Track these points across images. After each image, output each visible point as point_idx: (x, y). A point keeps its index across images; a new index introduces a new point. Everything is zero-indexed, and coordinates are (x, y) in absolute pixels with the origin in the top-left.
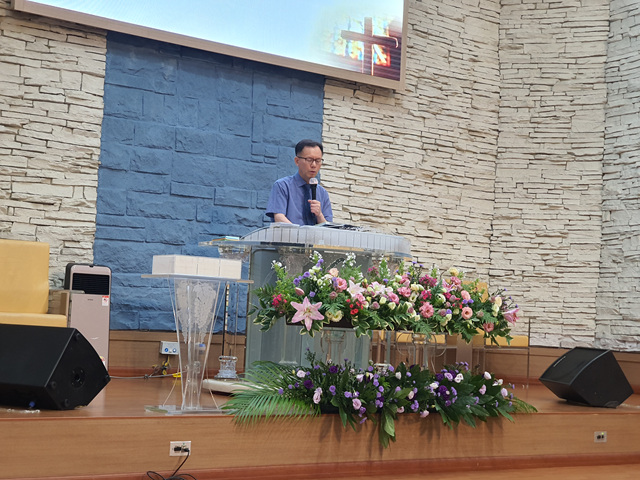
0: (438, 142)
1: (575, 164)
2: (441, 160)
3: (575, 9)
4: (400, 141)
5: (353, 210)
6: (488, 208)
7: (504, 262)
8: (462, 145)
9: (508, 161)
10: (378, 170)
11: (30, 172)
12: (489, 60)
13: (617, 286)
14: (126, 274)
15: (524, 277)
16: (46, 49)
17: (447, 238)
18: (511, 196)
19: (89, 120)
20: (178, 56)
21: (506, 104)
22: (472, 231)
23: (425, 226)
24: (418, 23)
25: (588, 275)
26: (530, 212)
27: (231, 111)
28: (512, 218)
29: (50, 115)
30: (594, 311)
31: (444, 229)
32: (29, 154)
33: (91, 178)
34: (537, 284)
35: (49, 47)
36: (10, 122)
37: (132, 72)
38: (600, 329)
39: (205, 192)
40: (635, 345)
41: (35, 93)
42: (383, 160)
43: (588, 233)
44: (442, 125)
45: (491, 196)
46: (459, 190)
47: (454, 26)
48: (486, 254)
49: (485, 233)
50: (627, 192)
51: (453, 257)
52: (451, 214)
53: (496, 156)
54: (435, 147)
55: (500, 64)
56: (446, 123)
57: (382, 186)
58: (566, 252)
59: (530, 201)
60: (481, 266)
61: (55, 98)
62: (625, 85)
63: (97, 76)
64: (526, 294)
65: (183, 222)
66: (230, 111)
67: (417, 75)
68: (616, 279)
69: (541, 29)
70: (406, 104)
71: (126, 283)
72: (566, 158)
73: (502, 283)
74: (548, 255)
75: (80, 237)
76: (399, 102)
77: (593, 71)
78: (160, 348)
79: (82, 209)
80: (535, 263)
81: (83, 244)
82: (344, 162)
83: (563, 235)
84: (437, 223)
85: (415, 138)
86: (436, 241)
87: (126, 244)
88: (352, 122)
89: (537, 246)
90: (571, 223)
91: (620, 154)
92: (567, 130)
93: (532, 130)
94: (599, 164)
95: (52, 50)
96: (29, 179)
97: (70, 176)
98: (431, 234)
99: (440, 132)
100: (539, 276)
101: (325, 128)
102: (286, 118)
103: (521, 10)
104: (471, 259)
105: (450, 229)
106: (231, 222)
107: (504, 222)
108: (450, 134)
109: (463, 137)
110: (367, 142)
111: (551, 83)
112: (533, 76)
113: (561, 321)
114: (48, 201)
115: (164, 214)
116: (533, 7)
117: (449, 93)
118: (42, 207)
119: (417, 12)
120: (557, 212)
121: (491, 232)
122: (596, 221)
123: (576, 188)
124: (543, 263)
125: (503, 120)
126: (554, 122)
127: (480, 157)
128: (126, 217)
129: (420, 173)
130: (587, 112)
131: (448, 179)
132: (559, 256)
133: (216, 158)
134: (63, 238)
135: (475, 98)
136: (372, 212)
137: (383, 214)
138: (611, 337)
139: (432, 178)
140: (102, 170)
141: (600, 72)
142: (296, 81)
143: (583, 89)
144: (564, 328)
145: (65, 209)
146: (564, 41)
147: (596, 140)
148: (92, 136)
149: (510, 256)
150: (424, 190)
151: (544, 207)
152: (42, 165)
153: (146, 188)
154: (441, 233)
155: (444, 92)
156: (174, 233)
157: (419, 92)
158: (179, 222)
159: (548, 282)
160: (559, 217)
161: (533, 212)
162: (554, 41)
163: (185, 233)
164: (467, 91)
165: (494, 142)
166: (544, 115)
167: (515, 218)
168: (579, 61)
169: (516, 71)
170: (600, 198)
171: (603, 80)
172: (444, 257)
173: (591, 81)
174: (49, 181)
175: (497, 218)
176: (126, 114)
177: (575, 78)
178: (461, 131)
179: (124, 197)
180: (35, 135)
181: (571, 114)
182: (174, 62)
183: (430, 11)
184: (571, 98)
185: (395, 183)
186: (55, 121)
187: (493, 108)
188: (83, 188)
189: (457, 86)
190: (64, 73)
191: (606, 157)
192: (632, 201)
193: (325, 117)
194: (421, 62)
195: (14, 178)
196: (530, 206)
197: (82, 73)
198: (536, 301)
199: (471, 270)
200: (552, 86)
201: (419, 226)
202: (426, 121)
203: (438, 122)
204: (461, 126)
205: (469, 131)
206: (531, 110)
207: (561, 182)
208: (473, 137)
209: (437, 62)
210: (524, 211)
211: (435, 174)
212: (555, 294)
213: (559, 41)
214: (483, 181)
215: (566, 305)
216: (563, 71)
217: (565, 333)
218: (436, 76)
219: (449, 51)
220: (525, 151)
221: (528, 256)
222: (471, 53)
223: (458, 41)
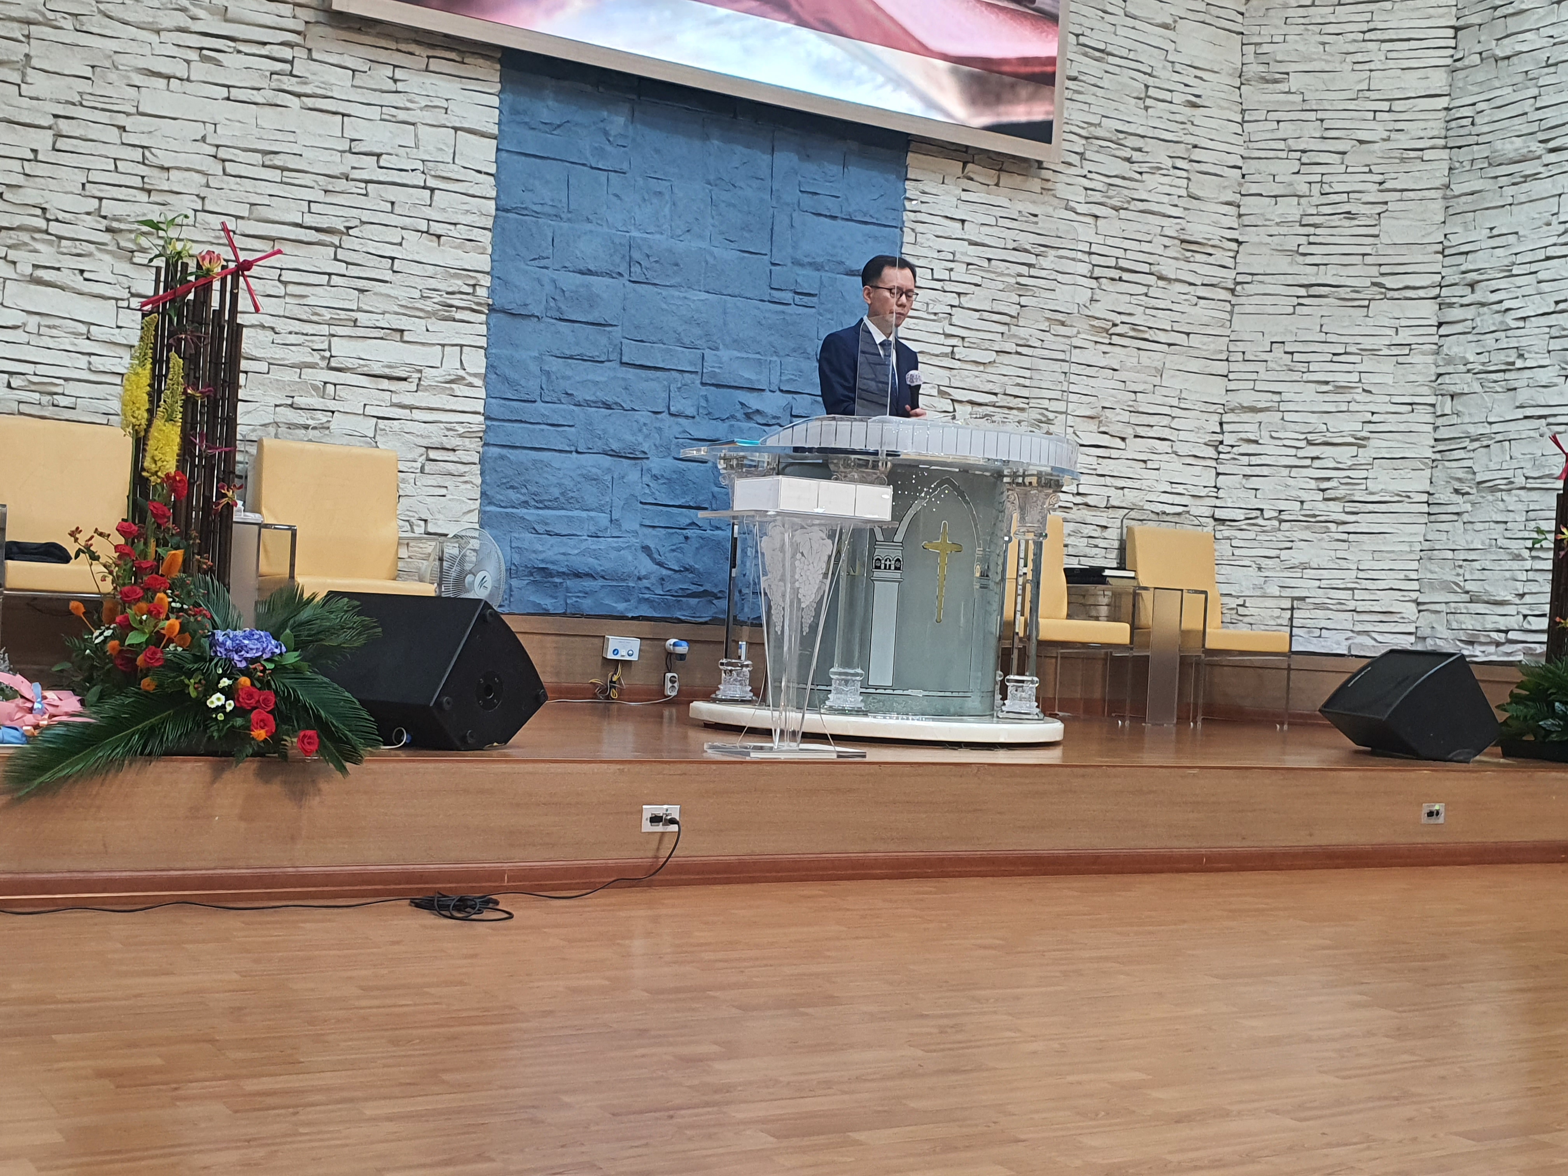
0: (1122, 263)
1: (1386, 305)
2: (1129, 298)
4: (1049, 261)
5: (957, 394)
6: (1215, 390)
7: (1243, 494)
8: (1168, 268)
9: (1256, 299)
10: (1006, 319)
12: (1224, 104)
13: (1460, 537)
14: (541, 512)
15: (1281, 521)
17: (1135, 448)
18: (1260, 367)
19: (469, 220)
20: (634, 97)
21: (1254, 189)
22: (1183, 435)
23: (1093, 426)
24: (1088, 32)
25: (1405, 519)
26: (1297, 398)
27: (734, 206)
28: (1261, 410)
29: (397, 210)
30: (1415, 585)
31: (1129, 432)
32: (361, 284)
34: (1307, 535)
35: (395, 81)
37: (547, 128)
38: (1425, 620)
39: (684, 359)
40: (1492, 649)
42: (1016, 299)
43: (1407, 438)
44: (1131, 230)
45: (1222, 368)
46: (1157, 356)
47: (1156, 36)
48: (1209, 477)
49: (1208, 438)
50: (1484, 358)
51: (1144, 484)
52: (1143, 402)
53: (1233, 291)
54: (1116, 274)
55: (1243, 111)
56: (1138, 226)
57: (1010, 347)
58: (1364, 474)
59: (1296, 376)
60: (1198, 502)
62: (1484, 151)
63: (483, 136)
64: (1284, 554)
65: (643, 416)
66: (730, 204)
67: (1083, 133)
68: (1459, 525)
69: (1324, 44)
70: (1062, 190)
71: (540, 528)
72: (1368, 294)
73: (1239, 534)
74: (1329, 479)
76: (1049, 185)
77: (1422, 125)
78: (603, 648)
79: (458, 389)
80: (1304, 496)
82: (942, 302)
83: (1360, 442)
84: (1117, 421)
85: (1080, 255)
86: (1114, 454)
88: (959, 225)
89: (1308, 462)
90: (1375, 418)
91: (1472, 285)
92: (1371, 240)
93: (1303, 241)
94: (1433, 306)
96: (361, 331)
98: (1105, 440)
99: (1127, 244)
100: (1311, 519)
101: (908, 236)
102: (834, 218)
103: (1285, 7)
104: (1180, 489)
105: (1141, 431)
106: (733, 417)
107: (1244, 417)
108: (1145, 247)
109: (1170, 253)
110: (986, 264)
111: (1341, 149)
112: (1308, 135)
113: (1351, 605)
115: (610, 399)
117: (1144, 168)
118: (385, 384)
119: (1085, 10)
120: (1348, 397)
121: (1219, 437)
122: (1423, 415)
123: (1386, 351)
124: (1320, 496)
125: (1246, 220)
126: (1346, 223)
127: (1202, 292)
128: (539, 405)
129: (1083, 325)
130: (1410, 205)
131: (1139, 334)
132: (1350, 483)
133: (705, 295)
134: (426, 443)
135: (1195, 177)
136: (993, 398)
137: (1013, 402)
138: (1447, 634)
139: (1107, 332)
140: (494, 317)
141: (1436, 127)
142: (854, 145)
143: (1403, 160)
144: (1357, 617)
146: (1367, 66)
147: (1426, 259)
149: (1254, 482)
150: (1092, 355)
151: (1325, 388)
152: (382, 305)
154: (1123, 439)
155: (1136, 167)
156: (629, 437)
157: (1088, 166)
159: (1328, 531)
160: (1353, 407)
161: (1302, 397)
162: (1347, 67)
163: (647, 436)
164: (1180, 163)
165: (1230, 263)
166: (1328, 210)
167: (1266, 409)
168: (1396, 106)
169: (1274, 125)
170: (1433, 370)
171: (1442, 142)
172: (1129, 483)
173: (1420, 144)
174: (397, 336)
175: (1232, 410)
177: (1388, 139)
178: (1167, 241)
180: (372, 247)
181: (1379, 209)
183: (1110, 9)
184: (1379, 178)
185: (1038, 344)
187: (1230, 197)
189: (1160, 155)
190: (422, 130)
191: (1445, 292)
192: (1494, 376)
193: (908, 216)
194: (1093, 109)
195: (335, 330)
196: (1297, 387)
198: (1304, 566)
199: (1180, 509)
200: (1344, 153)
201: (1082, 425)
202: (1100, 222)
203: (1124, 225)
204: (1167, 232)
205: (1183, 241)
206: (1302, 200)
207: (1359, 339)
208: (1189, 254)
209: (1122, 107)
210: (1285, 397)
211: (1115, 325)
212: (1340, 554)
213: (1358, 67)
214: (1206, 339)
215: (1361, 575)
216: (1364, 125)
217: (1358, 628)
218: (1121, 136)
219: (1147, 87)
220: (1290, 280)
221: (1290, 481)
222: (1188, 90)
223: (1164, 68)
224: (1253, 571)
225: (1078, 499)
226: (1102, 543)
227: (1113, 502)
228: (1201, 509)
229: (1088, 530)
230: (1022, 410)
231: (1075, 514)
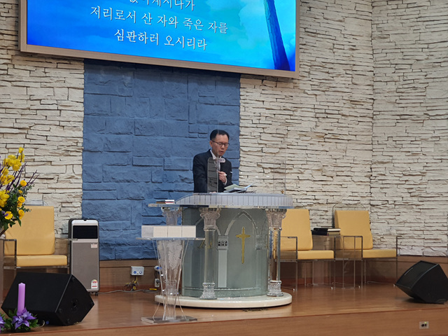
0: (327, 111)
1: (430, 122)
2: (330, 124)
3: (426, 8)
4: (298, 113)
5: (265, 166)
6: (368, 156)
7: (381, 195)
8: (346, 112)
9: (381, 121)
10: (283, 136)
11: (36, 158)
12: (365, 48)
15: (395, 205)
16: (44, 75)
17: (337, 180)
18: (384, 146)
19: (74, 119)
20: (134, 69)
21: (378, 79)
22: (356, 174)
23: (320, 173)
24: (309, 27)
25: (441, 203)
26: (398, 158)
28: (385, 163)
29: (48, 118)
30: (446, 228)
31: (334, 174)
33: (78, 159)
34: (405, 210)
35: (46, 73)
36: (22, 126)
37: (102, 84)
39: (157, 162)
41: (37, 105)
42: (286, 128)
43: (440, 172)
44: (330, 99)
45: (370, 147)
46: (344, 145)
47: (336, 25)
48: (367, 189)
49: (366, 174)
51: (342, 194)
52: (339, 163)
53: (372, 118)
54: (325, 116)
55: (373, 50)
56: (333, 97)
57: (286, 146)
58: (425, 186)
59: (398, 150)
60: (364, 199)
61: (51, 107)
63: (78, 89)
64: (397, 218)
65: (142, 184)
66: (172, 104)
67: (309, 64)
69: (402, 23)
70: (302, 86)
72: (423, 118)
73: (380, 210)
74: (412, 189)
75: (72, 200)
76: (297, 85)
77: (440, 53)
78: (130, 271)
80: (403, 195)
81: (74, 204)
82: (257, 132)
83: (423, 174)
84: (330, 170)
85: (310, 110)
86: (329, 183)
87: (103, 202)
88: (261, 103)
89: (404, 182)
90: (428, 165)
92: (423, 97)
93: (398, 98)
94: (446, 121)
95: (47, 75)
96: (36, 163)
97: (63, 158)
98: (325, 178)
99: (329, 104)
100: (406, 204)
101: (242, 109)
103: (387, 9)
104: (356, 194)
105: (339, 174)
106: (176, 181)
107: (379, 166)
108: (336, 104)
109: (346, 106)
110: (273, 116)
111: (411, 63)
112: (397, 58)
113: (423, 236)
114: (49, 177)
116: (396, 7)
117: (334, 75)
119: (307, 19)
121: (371, 174)
122: (445, 163)
123: (430, 140)
124: (409, 195)
125: (376, 91)
126: (413, 91)
127: (360, 119)
128: (102, 183)
129: (314, 135)
130: (437, 84)
131: (336, 138)
132: (420, 189)
133: (163, 138)
135: (355, 76)
136: (279, 166)
137: (287, 167)
139: (323, 137)
140: (85, 153)
141: (446, 54)
142: (219, 78)
143: (434, 67)
144: (425, 241)
145: (60, 182)
146: (419, 31)
147: (444, 104)
148: (77, 130)
149: (385, 190)
150: (318, 147)
151: (409, 154)
152: (44, 153)
153: (115, 162)
154: (332, 177)
155: (330, 75)
157: (312, 76)
158: (140, 184)
159: (413, 208)
160: (419, 161)
161: (400, 158)
162: (411, 32)
164: (348, 72)
165: (370, 107)
166: (406, 86)
167: (388, 162)
168: (431, 46)
169: (385, 55)
172: (335, 194)
173: (439, 61)
175: (375, 163)
176: (100, 113)
177: (427, 59)
178: (344, 101)
179: (100, 170)
181: (425, 85)
182: (131, 73)
183: (317, 17)
184: (425, 74)
185: (296, 144)
186: (52, 122)
187: (369, 83)
188: (73, 166)
189: (341, 70)
190: (56, 89)
194: (313, 55)
196: (398, 154)
197: (68, 88)
198: (405, 222)
199: (356, 202)
200: (411, 65)
201: (315, 173)
202: (318, 97)
203: (327, 97)
204: (344, 98)
205: (351, 101)
206: (397, 83)
207: (420, 135)
208: (354, 106)
209: (324, 53)
210: (394, 157)
211: (326, 134)
212: (418, 217)
213: (415, 32)
214: (363, 137)
215: (426, 225)
216: (419, 54)
217: (426, 245)
218: (324, 64)
219: (334, 44)
220: (393, 113)
221: (398, 190)
222: (350, 44)
223: (340, 37)
224: (386, 224)
225: (315, 201)
226: (325, 217)
227: (329, 201)
228: (365, 201)
229: (320, 213)
230: (291, 169)
231: (315, 207)
